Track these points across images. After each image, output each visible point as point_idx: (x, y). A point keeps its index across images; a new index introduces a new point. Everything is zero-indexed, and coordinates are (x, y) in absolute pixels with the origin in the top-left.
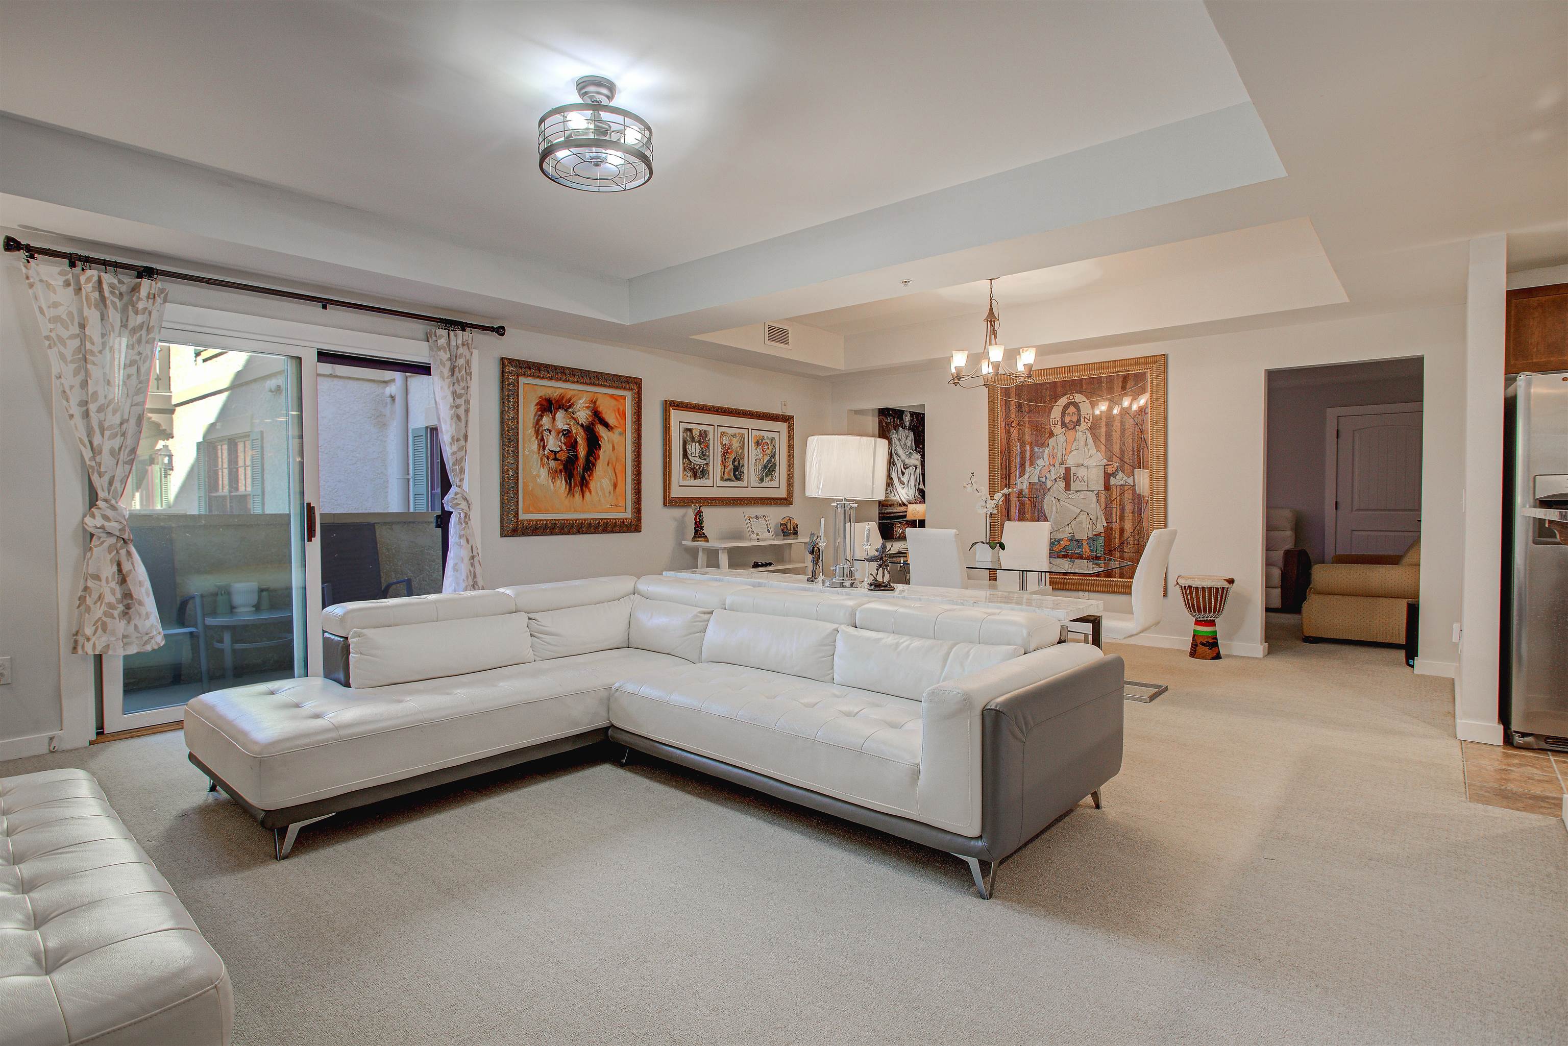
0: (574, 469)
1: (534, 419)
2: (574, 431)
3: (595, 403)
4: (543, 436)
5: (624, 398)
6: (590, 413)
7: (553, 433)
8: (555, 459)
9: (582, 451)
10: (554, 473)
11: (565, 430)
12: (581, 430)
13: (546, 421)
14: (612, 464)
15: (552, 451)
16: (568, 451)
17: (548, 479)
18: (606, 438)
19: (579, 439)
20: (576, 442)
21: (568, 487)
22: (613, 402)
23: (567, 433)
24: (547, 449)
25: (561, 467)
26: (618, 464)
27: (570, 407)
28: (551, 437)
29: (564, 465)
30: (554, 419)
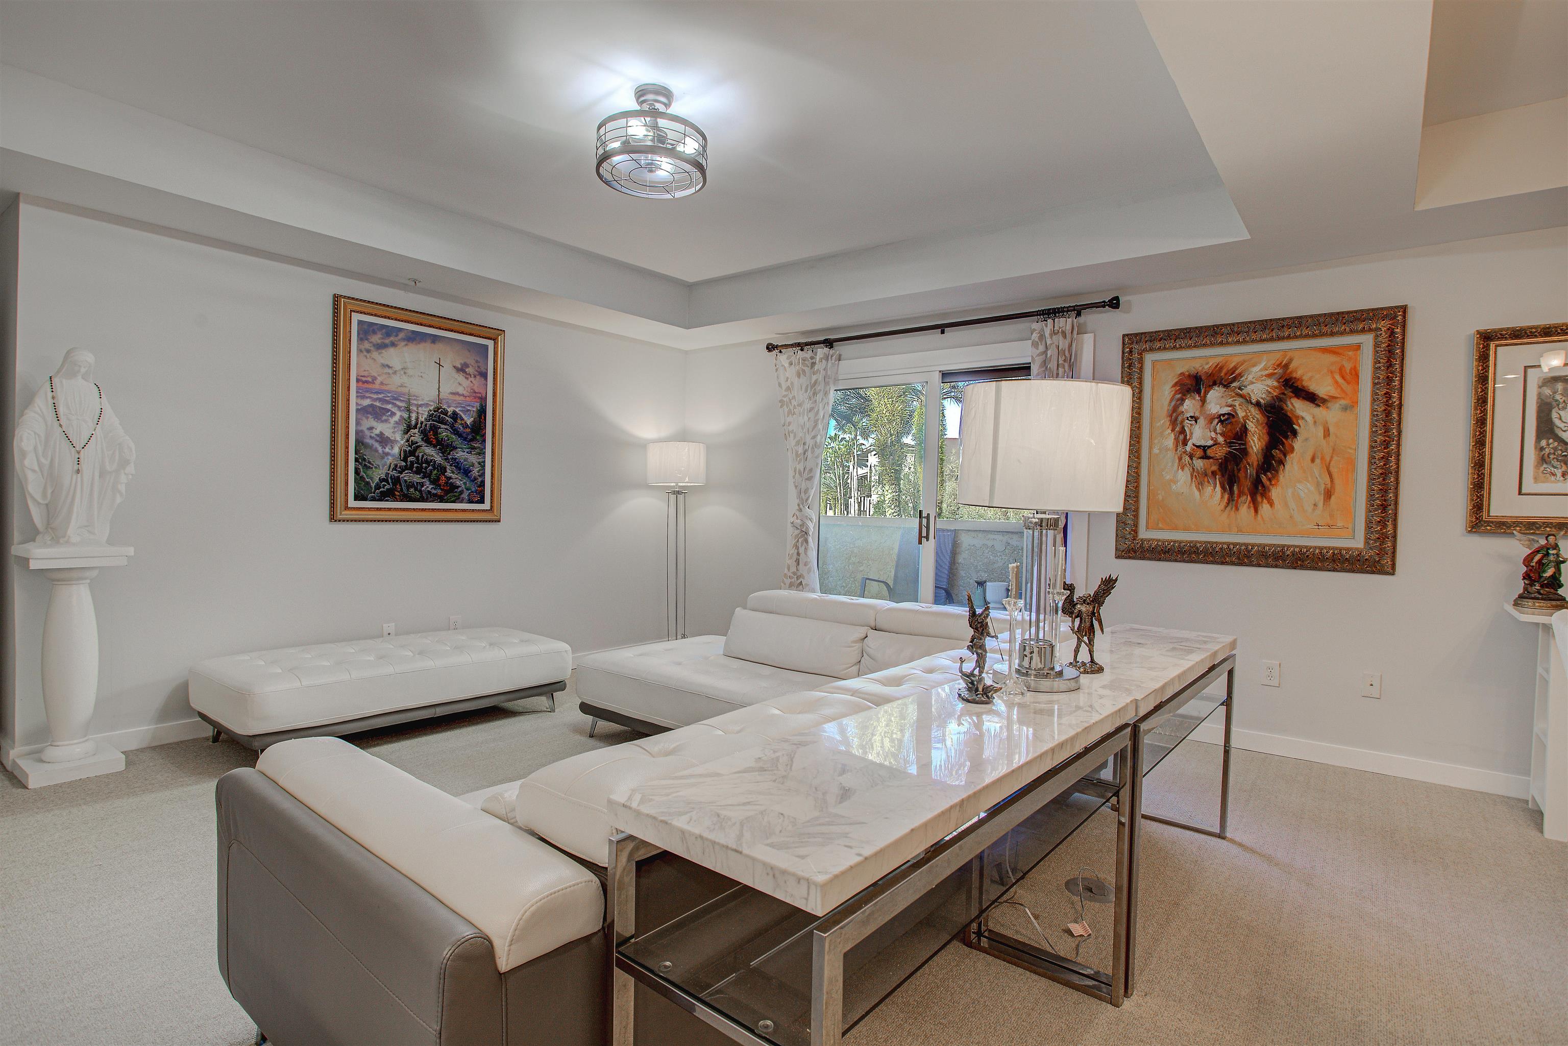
0: (1239, 470)
1: (1169, 405)
2: (1241, 414)
3: (1286, 366)
4: (1183, 428)
5: (1358, 347)
6: (1275, 384)
7: (1201, 421)
8: (1205, 457)
9: (1256, 442)
10: (1200, 478)
11: (1224, 415)
12: (1254, 411)
13: (1190, 406)
14: (1322, 459)
15: (1198, 447)
16: (1229, 444)
17: (1191, 485)
18: (1309, 418)
19: (1251, 426)
20: (1245, 430)
21: (1226, 496)
22: (1330, 358)
23: (1227, 419)
24: (1190, 444)
25: (1214, 468)
26: (1335, 458)
27: (1234, 380)
28: (1197, 427)
29: (1220, 465)
30: (1203, 401)
